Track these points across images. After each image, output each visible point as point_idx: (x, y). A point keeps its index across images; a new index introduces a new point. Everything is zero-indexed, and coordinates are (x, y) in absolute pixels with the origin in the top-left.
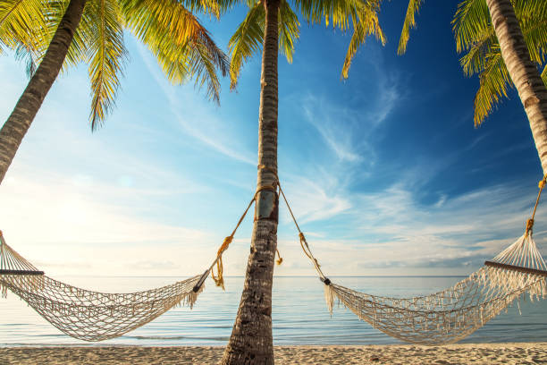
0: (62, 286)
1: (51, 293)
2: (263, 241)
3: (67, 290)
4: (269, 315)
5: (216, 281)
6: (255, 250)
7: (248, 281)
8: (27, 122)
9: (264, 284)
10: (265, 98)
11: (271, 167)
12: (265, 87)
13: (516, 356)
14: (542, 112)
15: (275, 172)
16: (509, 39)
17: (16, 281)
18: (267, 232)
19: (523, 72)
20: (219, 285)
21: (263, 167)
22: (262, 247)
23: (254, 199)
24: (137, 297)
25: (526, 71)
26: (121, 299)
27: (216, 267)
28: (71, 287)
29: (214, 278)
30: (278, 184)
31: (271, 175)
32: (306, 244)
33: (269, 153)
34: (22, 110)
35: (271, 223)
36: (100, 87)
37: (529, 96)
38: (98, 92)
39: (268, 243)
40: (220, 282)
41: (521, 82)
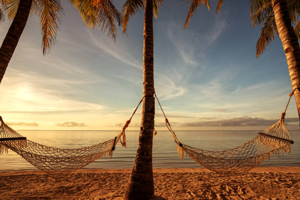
0: (37, 145)
1: (32, 149)
2: (147, 124)
3: (40, 147)
4: (151, 162)
5: (122, 144)
6: (144, 129)
7: (140, 145)
8: (11, 54)
9: (149, 146)
10: (146, 44)
11: (151, 83)
12: (147, 38)
13: (270, 178)
14: (295, 56)
15: (153, 86)
16: (281, 13)
17: (13, 143)
18: (150, 119)
19: (286, 33)
20: (123, 146)
21: (147, 83)
22: (147, 127)
23: (142, 101)
24: (79, 151)
25: (288, 32)
26: (71, 152)
27: (122, 137)
28: (42, 146)
29: (121, 142)
30: (154, 92)
31: (151, 88)
32: (169, 124)
33: (149, 75)
34: (7, 47)
35: (152, 114)
36: (47, 29)
37: (289, 47)
38: (45, 32)
39: (150, 125)
40: (124, 144)
41: (285, 39)
